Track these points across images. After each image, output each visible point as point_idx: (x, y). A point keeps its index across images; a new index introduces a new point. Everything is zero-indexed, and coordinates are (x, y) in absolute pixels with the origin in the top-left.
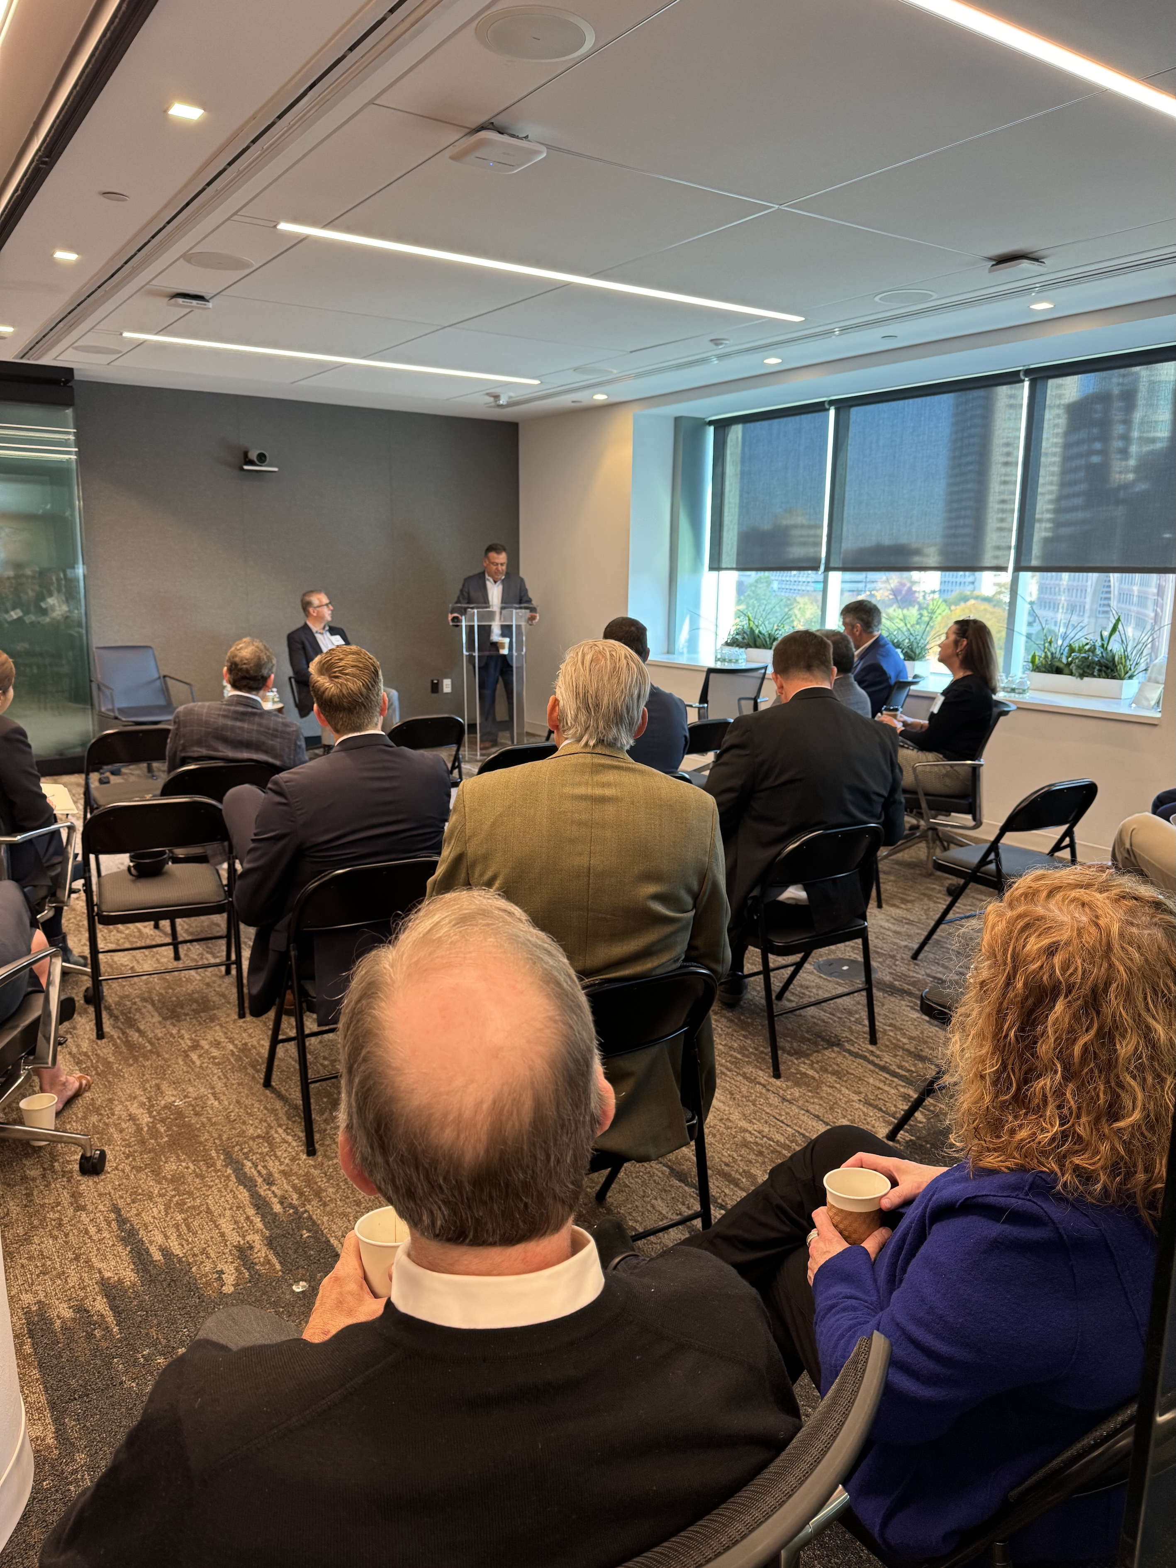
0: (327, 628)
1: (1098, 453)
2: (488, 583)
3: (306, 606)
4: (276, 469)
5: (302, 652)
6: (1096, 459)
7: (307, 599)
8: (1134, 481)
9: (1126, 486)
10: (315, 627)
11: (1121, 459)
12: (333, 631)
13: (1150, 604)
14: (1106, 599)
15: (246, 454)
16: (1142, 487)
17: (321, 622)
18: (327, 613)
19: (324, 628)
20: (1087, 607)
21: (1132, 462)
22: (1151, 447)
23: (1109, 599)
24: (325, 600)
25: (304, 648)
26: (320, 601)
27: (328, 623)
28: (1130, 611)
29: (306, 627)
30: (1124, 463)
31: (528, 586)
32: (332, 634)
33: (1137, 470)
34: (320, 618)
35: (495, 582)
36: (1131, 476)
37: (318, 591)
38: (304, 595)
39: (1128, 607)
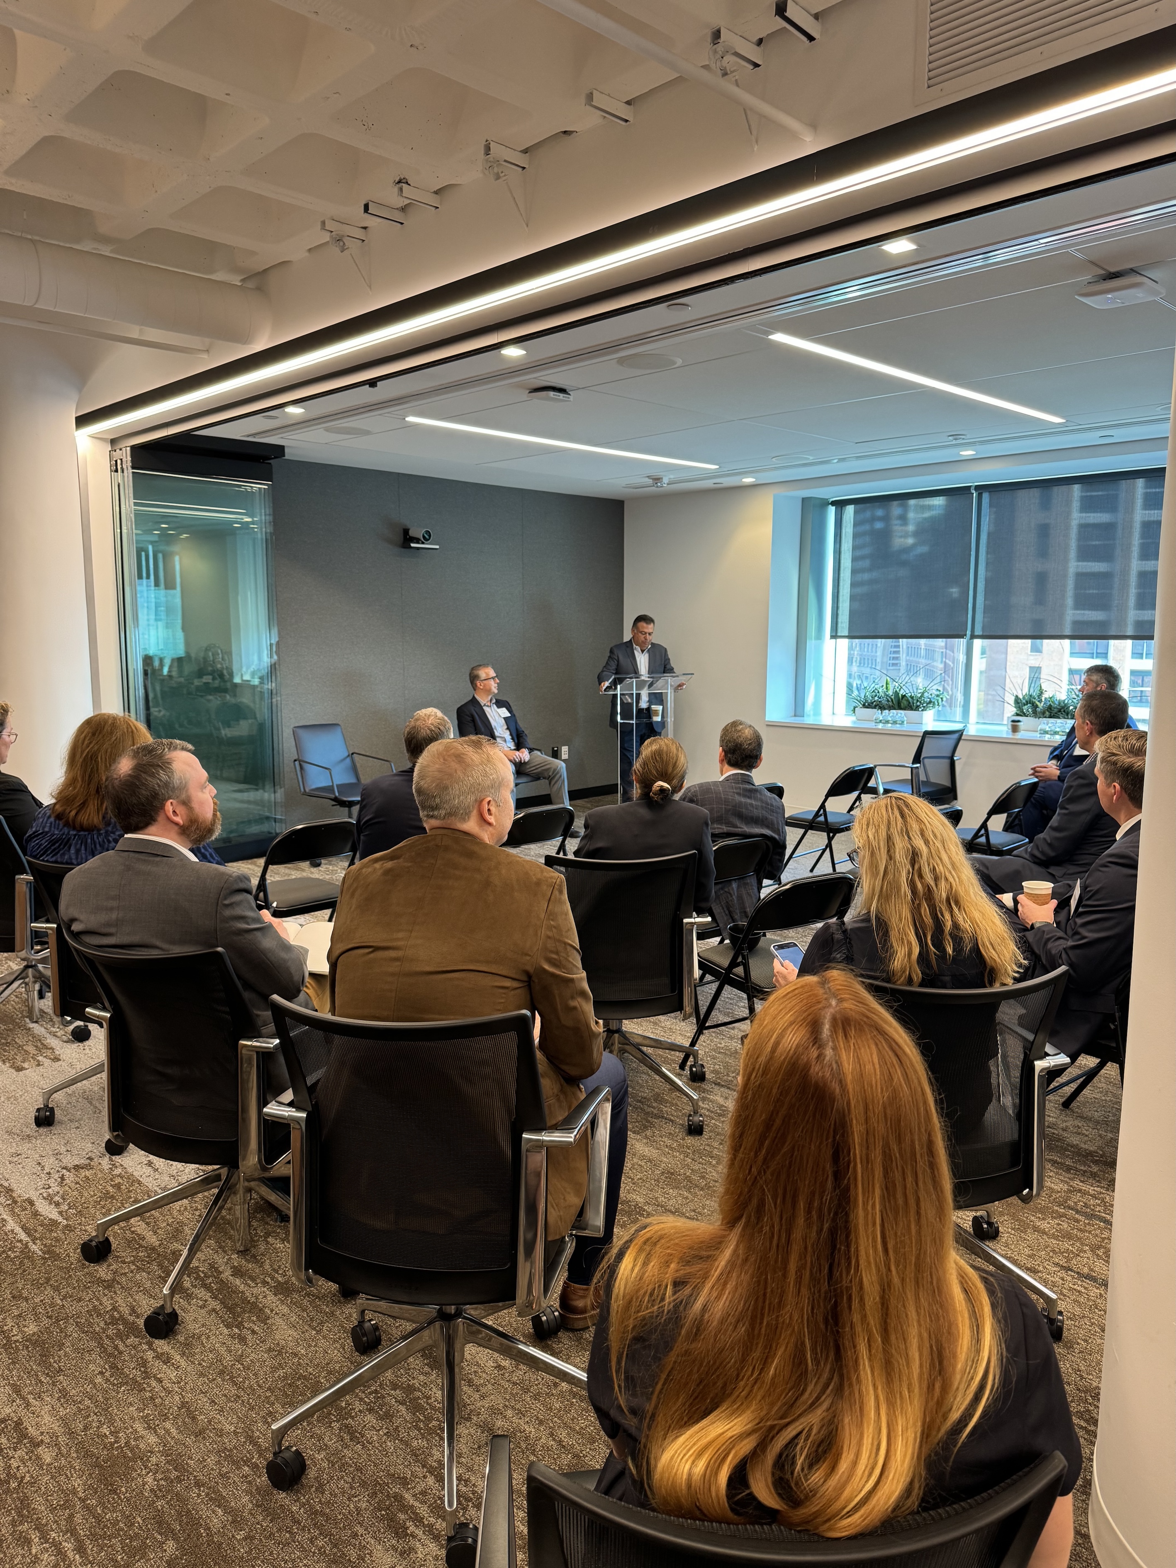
0: (494, 701)
1: (881, 519)
2: (636, 652)
3: (473, 679)
4: (437, 547)
5: (471, 725)
6: (879, 525)
7: (475, 672)
8: (914, 546)
9: (906, 550)
10: (483, 700)
11: (901, 525)
12: (500, 704)
13: (938, 656)
14: (895, 652)
15: (406, 532)
16: (923, 549)
17: (488, 695)
18: (494, 686)
19: (491, 700)
20: (879, 660)
21: (911, 528)
22: (927, 515)
23: (898, 652)
24: (492, 673)
25: (474, 721)
26: (487, 674)
27: (495, 695)
28: (919, 663)
29: (474, 701)
30: (903, 528)
31: (670, 655)
32: (499, 707)
33: (916, 534)
34: (488, 691)
35: (643, 651)
36: (910, 541)
37: (485, 665)
38: (473, 669)
39: (915, 659)
